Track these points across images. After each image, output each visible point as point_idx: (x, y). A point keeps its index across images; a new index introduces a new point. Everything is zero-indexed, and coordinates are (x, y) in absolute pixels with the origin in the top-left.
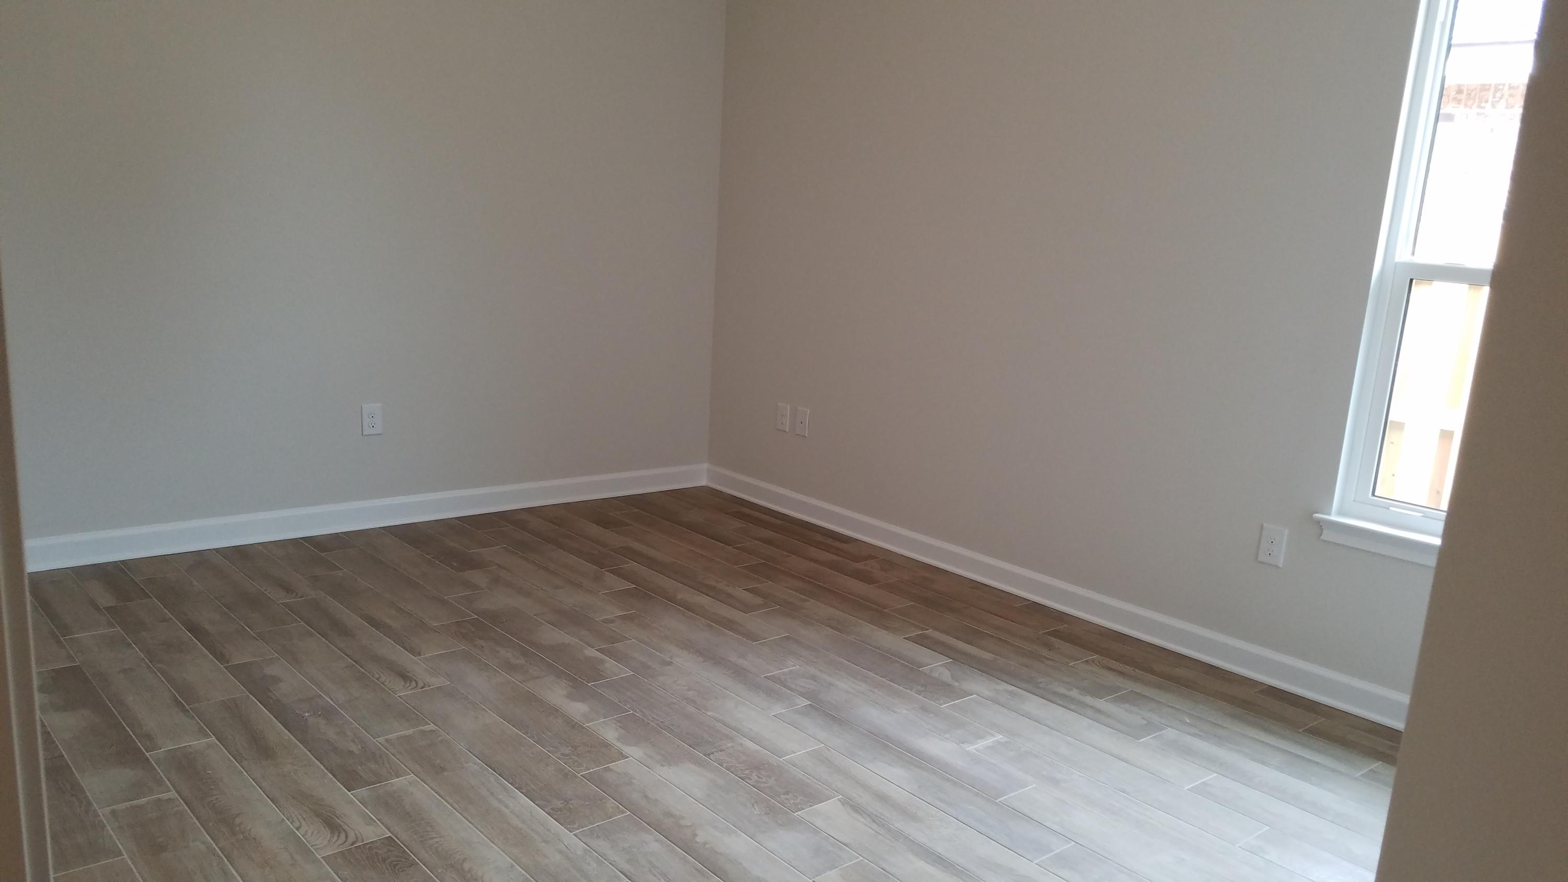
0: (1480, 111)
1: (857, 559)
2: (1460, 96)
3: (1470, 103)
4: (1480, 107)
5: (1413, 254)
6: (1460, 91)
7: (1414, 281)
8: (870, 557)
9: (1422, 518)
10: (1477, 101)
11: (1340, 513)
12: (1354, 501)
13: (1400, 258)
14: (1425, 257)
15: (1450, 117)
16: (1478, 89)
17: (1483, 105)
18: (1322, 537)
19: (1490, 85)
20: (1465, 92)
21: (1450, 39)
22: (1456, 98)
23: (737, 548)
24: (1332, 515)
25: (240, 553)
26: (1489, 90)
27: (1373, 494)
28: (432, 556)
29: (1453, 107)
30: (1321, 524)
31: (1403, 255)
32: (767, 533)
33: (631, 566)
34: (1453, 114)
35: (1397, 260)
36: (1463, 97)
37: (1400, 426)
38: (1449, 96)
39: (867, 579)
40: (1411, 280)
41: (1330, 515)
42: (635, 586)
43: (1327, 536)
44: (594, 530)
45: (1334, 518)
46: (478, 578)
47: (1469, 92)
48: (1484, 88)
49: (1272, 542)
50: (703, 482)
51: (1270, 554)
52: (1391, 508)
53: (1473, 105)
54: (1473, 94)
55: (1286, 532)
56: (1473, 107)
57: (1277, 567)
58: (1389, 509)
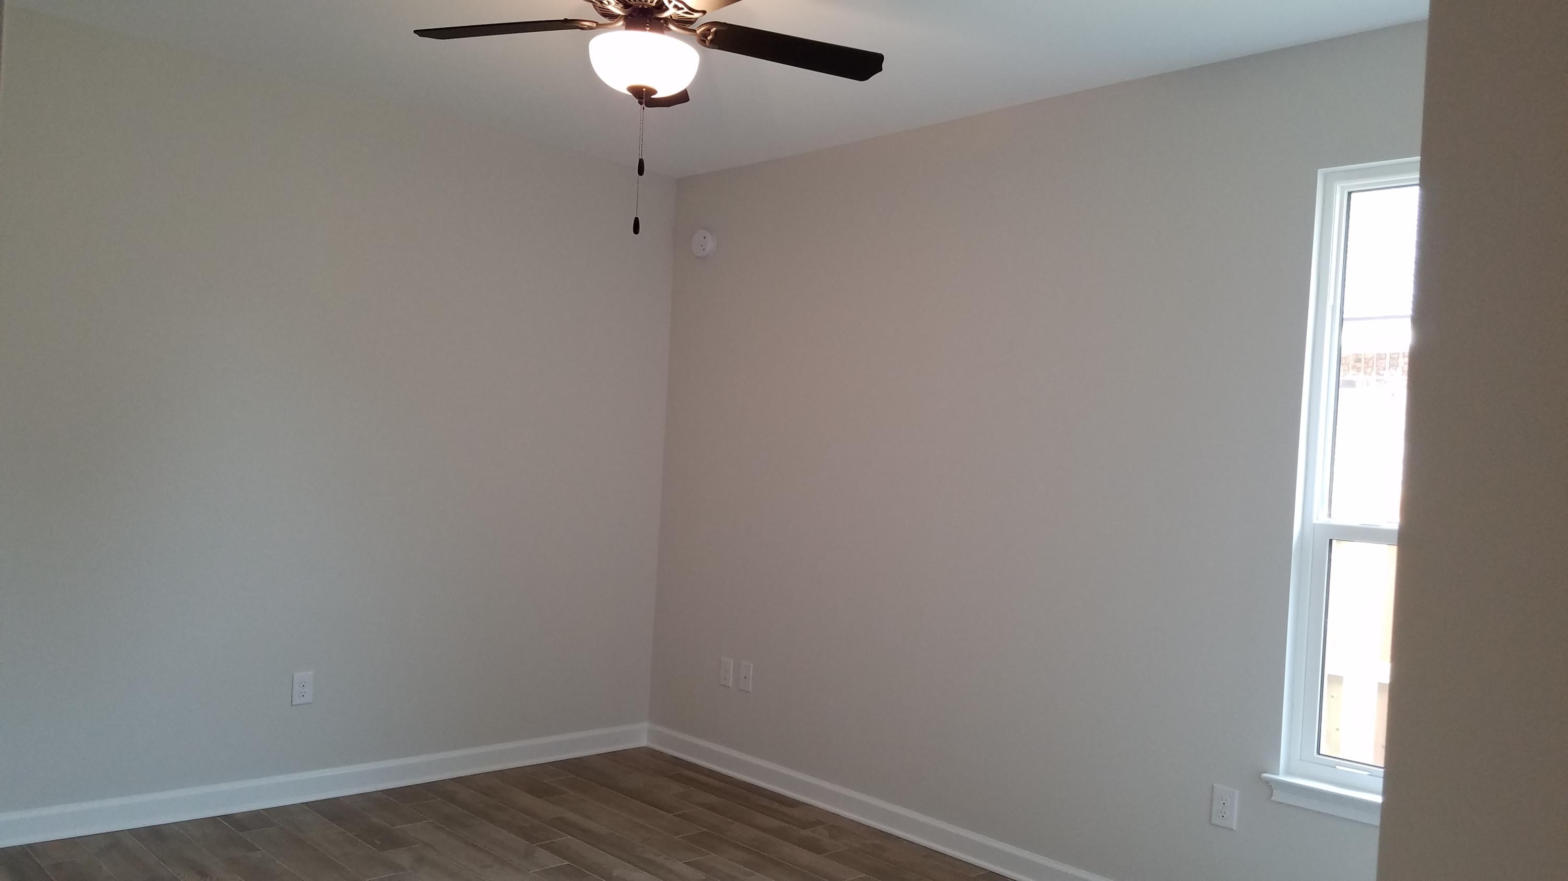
0: (1380, 378)
1: (804, 825)
2: (1358, 365)
3: (1369, 370)
4: (1378, 374)
5: (1330, 515)
6: (1358, 360)
7: (1334, 542)
8: (819, 823)
9: (1369, 776)
10: (1375, 368)
11: (1288, 773)
12: (1300, 760)
13: (1317, 519)
14: (1342, 518)
15: (1351, 384)
16: (1375, 359)
17: (1381, 372)
18: (1272, 798)
19: (1385, 354)
20: (1363, 361)
21: (1342, 312)
22: (1355, 366)
23: (678, 816)
24: (1280, 775)
25: (155, 834)
26: (1385, 358)
27: (1319, 753)
28: (354, 834)
29: (1353, 375)
30: (1270, 784)
31: (1320, 517)
32: (711, 798)
33: (566, 839)
34: (1354, 381)
35: (1315, 521)
36: (1362, 365)
37: (1337, 680)
38: (1348, 365)
39: (814, 847)
40: (1331, 541)
41: (1278, 774)
42: (568, 863)
43: (1277, 796)
44: (527, 800)
45: (1282, 777)
46: (402, 857)
47: (1367, 361)
48: (1380, 357)
49: (1224, 804)
50: (643, 742)
51: (1223, 816)
52: (1337, 767)
53: (1371, 372)
54: (1371, 362)
55: (1237, 792)
56: (1372, 374)
57: (1232, 829)
58: (1335, 767)
